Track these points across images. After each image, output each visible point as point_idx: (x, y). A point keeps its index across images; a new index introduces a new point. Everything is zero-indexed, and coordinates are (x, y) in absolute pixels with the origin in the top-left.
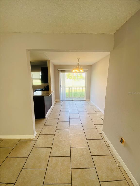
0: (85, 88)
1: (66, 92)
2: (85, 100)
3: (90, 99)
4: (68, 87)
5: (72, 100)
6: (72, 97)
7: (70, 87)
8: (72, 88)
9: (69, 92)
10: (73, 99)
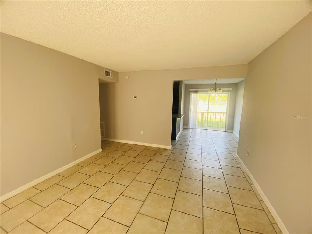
0: (226, 114)
1: (197, 120)
2: (225, 131)
3: (233, 129)
4: (200, 112)
5: (206, 130)
6: (206, 126)
7: (204, 112)
8: (207, 114)
9: (201, 121)
10: (207, 128)
